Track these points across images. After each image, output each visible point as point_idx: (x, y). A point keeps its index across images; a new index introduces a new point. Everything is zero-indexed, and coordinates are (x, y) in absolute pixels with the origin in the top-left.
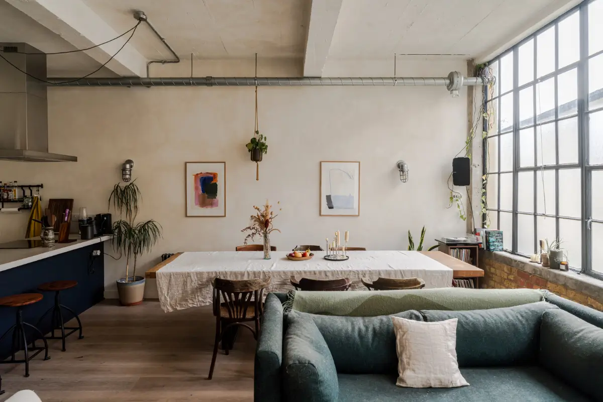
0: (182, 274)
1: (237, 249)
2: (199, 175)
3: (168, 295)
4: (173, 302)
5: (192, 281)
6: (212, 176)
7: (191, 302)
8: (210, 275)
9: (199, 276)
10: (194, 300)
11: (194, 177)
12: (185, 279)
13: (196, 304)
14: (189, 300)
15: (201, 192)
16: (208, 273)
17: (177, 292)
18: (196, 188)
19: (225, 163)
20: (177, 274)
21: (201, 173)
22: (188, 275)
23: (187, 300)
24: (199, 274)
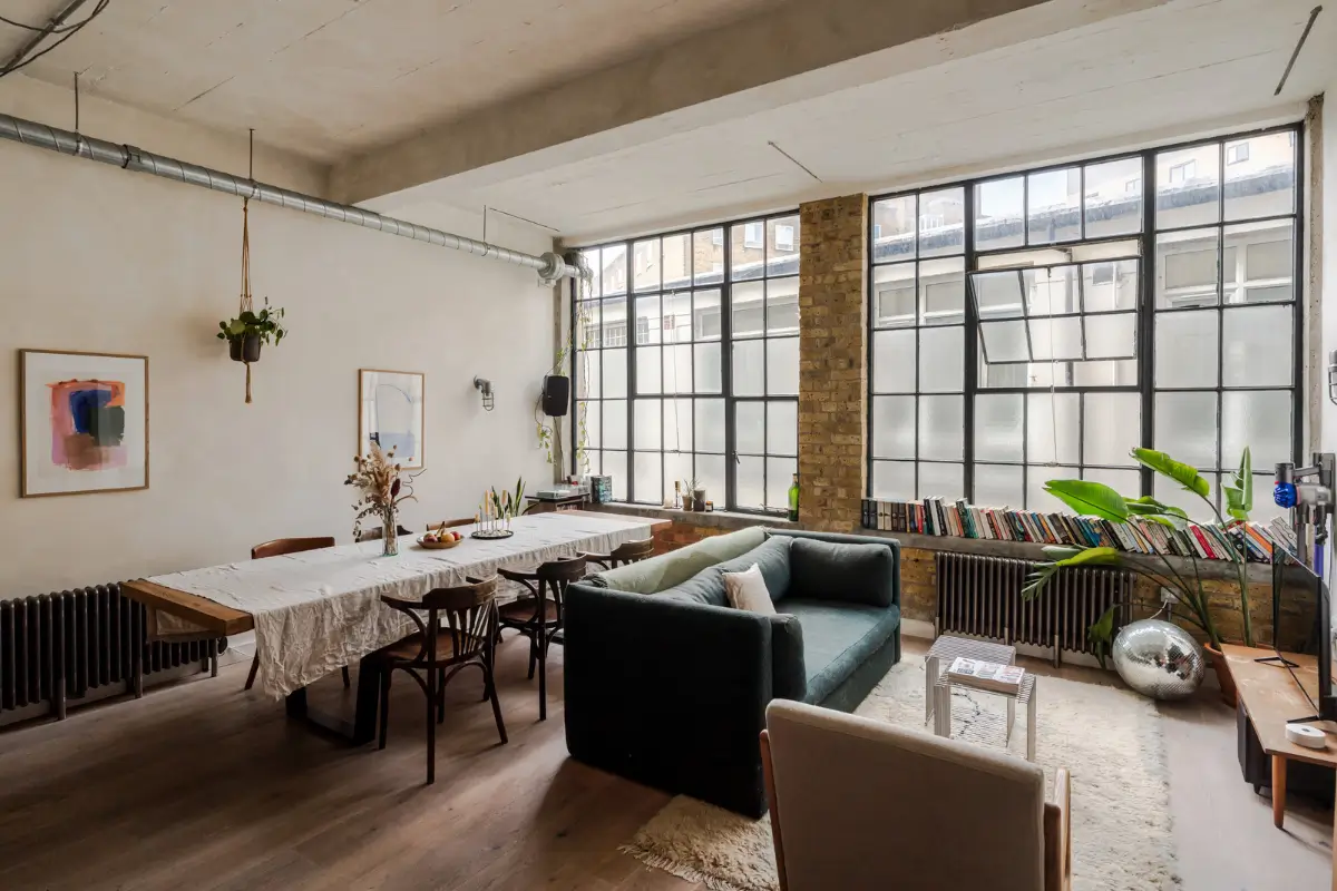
0: (312, 606)
1: (255, 555)
2: (67, 386)
3: (281, 660)
4: (292, 674)
5: (333, 615)
6: (109, 389)
7: (329, 660)
8: (368, 595)
9: (346, 602)
10: (338, 655)
11: (50, 390)
12: (319, 615)
13: (341, 661)
14: (327, 659)
15: (74, 427)
16: (364, 592)
17: (302, 646)
18: (58, 421)
19: (146, 358)
20: (301, 607)
21: (75, 381)
22: (327, 604)
23: (324, 659)
24: (348, 598)
